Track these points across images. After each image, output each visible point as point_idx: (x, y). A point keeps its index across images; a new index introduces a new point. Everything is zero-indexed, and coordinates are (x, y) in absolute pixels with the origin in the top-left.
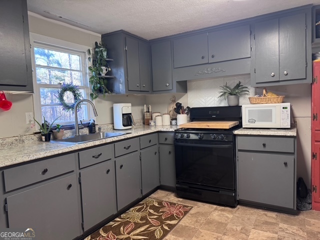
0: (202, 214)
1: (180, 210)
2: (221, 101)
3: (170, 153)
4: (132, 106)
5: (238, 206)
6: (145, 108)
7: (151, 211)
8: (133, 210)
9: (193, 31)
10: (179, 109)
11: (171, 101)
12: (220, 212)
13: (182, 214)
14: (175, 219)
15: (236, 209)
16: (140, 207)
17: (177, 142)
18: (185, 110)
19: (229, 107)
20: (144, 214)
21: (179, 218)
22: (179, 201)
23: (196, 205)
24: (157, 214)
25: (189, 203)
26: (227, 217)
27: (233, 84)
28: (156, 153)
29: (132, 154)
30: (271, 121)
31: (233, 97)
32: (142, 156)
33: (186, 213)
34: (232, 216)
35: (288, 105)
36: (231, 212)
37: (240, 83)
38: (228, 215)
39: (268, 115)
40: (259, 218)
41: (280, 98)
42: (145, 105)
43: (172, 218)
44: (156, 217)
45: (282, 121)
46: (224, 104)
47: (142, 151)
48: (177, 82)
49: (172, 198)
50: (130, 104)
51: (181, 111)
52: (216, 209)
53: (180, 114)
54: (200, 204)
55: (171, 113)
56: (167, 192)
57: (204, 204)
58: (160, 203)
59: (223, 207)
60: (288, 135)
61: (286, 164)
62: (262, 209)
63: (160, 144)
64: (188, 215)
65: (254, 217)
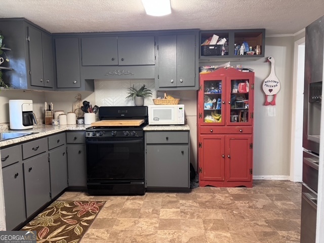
0: (117, 206)
1: (94, 206)
2: (128, 101)
3: (80, 152)
4: (33, 103)
5: (146, 193)
6: (46, 106)
7: (64, 212)
8: (42, 215)
9: (102, 32)
10: (86, 107)
11: (76, 100)
12: (132, 201)
13: (97, 209)
14: (91, 215)
15: (145, 196)
16: (50, 211)
17: (89, 140)
18: (93, 109)
19: (136, 107)
20: (56, 217)
21: (95, 213)
22: (91, 198)
23: (109, 199)
24: (71, 214)
25: (101, 199)
26: (139, 204)
27: (138, 86)
28: (64, 154)
29: (41, 156)
30: (171, 119)
31: (139, 98)
32: (51, 157)
33: (101, 207)
34: (143, 202)
35: (182, 106)
36: (141, 199)
37: (144, 86)
38: (140, 202)
39: (168, 114)
40: (164, 200)
41: (177, 100)
42: (46, 103)
43: (88, 214)
44: (71, 216)
45: (179, 119)
46: (131, 104)
47: (50, 152)
48: (86, 80)
49: (83, 197)
50: (31, 101)
51: (89, 110)
52: (128, 199)
53: (88, 112)
54: (112, 197)
55: (77, 112)
56: (76, 193)
57: (116, 197)
58: (71, 203)
59: (134, 197)
60: (184, 129)
61: (183, 152)
62: (165, 192)
63: (67, 144)
64: (103, 209)
65: (160, 200)
